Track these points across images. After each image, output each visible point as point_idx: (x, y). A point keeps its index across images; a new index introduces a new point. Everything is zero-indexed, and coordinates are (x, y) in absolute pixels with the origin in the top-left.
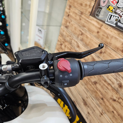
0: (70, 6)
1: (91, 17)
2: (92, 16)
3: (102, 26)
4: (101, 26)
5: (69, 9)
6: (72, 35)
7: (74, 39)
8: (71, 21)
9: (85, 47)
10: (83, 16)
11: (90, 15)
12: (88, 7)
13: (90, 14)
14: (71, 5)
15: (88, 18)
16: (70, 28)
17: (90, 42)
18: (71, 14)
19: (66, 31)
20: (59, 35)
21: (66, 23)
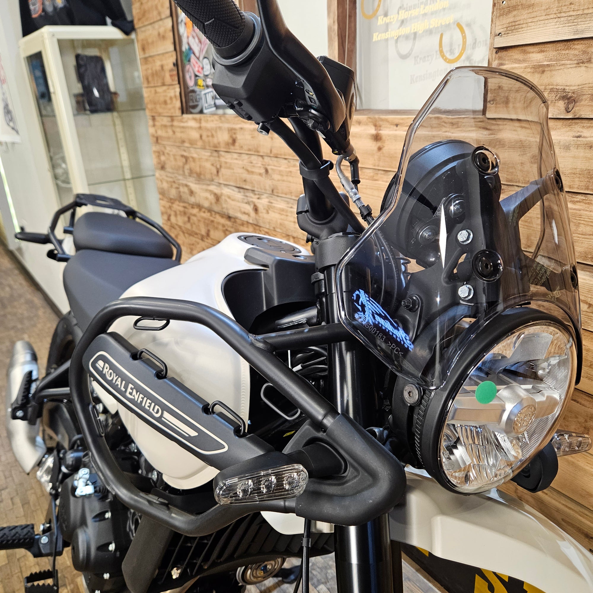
0: (154, 118)
1: (185, 116)
2: (187, 113)
3: (202, 121)
4: (200, 123)
5: (154, 126)
6: (176, 177)
7: (181, 182)
8: (165, 148)
9: (199, 184)
10: (176, 123)
11: (183, 113)
12: (174, 100)
13: (180, 111)
14: (154, 114)
15: (183, 122)
16: (167, 166)
17: (200, 167)
18: (160, 133)
19: (166, 178)
20: (160, 199)
21: (160, 159)
